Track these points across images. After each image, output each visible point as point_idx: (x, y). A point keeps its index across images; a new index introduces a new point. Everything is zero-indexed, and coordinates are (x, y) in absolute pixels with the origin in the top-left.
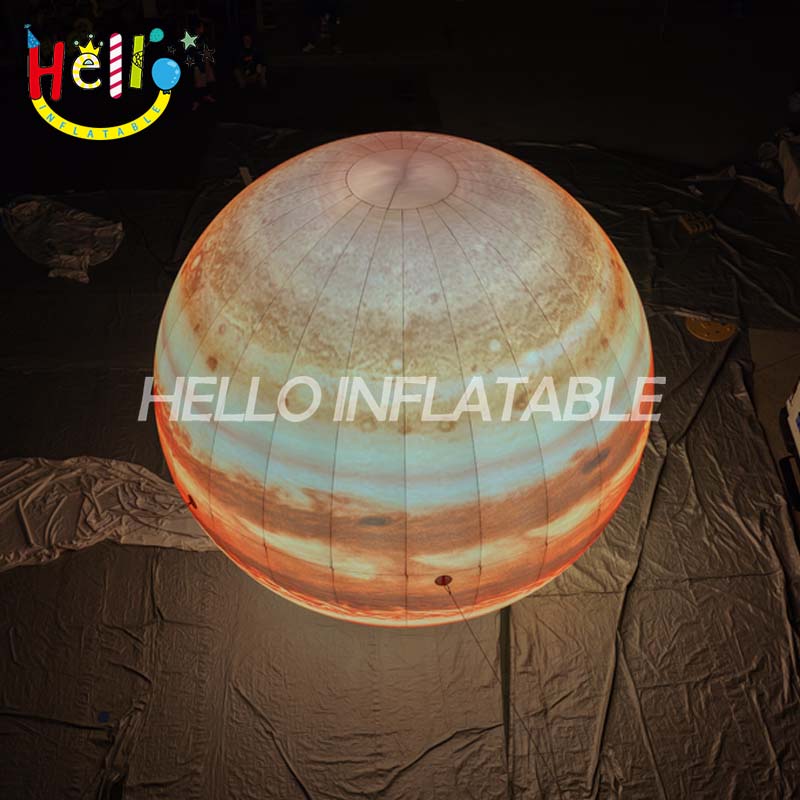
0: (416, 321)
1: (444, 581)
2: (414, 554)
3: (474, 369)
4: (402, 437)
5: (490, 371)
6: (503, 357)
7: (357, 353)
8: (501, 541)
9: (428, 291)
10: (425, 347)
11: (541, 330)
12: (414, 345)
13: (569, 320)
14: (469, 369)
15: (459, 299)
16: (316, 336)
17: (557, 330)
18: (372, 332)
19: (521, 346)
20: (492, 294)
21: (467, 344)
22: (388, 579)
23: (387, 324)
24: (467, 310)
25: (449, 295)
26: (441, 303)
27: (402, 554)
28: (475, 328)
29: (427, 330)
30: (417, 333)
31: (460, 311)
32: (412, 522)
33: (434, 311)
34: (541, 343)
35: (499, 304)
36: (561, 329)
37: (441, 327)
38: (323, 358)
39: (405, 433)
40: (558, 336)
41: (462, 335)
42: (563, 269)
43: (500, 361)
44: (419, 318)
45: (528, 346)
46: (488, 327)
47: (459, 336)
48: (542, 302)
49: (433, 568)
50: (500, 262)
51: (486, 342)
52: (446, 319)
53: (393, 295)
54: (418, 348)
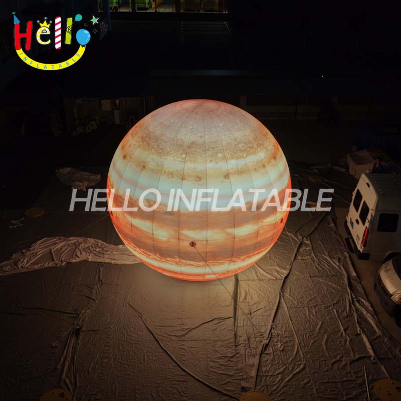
0: (193, 143)
1: (193, 244)
2: (182, 230)
3: (211, 161)
4: (181, 181)
5: (216, 163)
6: (222, 159)
7: (171, 151)
8: (216, 231)
9: (199, 135)
10: (195, 152)
11: (238, 154)
12: (191, 150)
13: (250, 154)
14: (209, 161)
15: (210, 139)
16: (159, 146)
17: (245, 156)
18: (177, 145)
19: (230, 157)
20: (222, 139)
21: (210, 153)
22: (172, 240)
23: (183, 143)
24: (212, 142)
25: (206, 137)
26: (203, 139)
27: (177, 229)
28: (213, 148)
29: (196, 146)
31: (209, 142)
32: (182, 215)
33: (200, 141)
34: (237, 158)
35: (224, 143)
36: (246, 156)
37: (201, 146)
38: (159, 153)
39: (183, 180)
40: (245, 158)
41: (209, 150)
42: (252, 138)
43: (221, 161)
44: (194, 142)
45: (233, 158)
46: (219, 149)
47: (207, 149)
48: (240, 146)
49: (189, 237)
50: (227, 130)
51: (217, 153)
52: (204, 144)
53: (187, 134)
54: (192, 152)
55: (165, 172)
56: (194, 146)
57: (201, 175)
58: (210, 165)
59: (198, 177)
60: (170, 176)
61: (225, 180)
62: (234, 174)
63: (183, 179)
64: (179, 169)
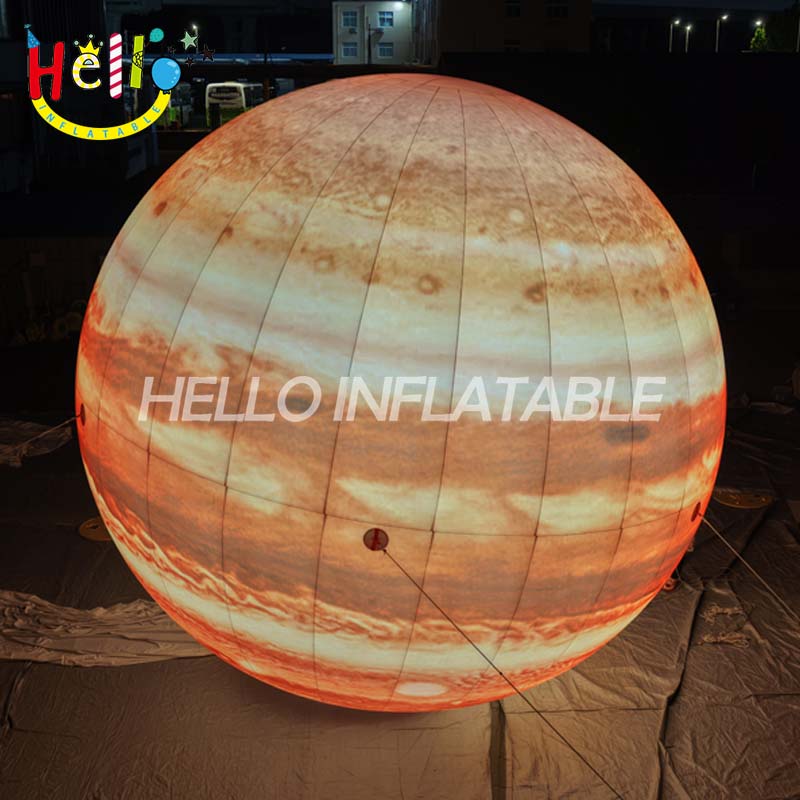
0: (421, 163)
1: (376, 539)
2: (344, 475)
3: (482, 231)
4: (365, 286)
5: (502, 240)
6: (523, 231)
7: (336, 182)
9: (446, 142)
10: (425, 191)
11: (582, 227)
12: (411, 185)
13: (621, 239)
14: (475, 229)
15: (484, 160)
16: (292, 163)
17: (603, 238)
18: (363, 164)
19: (551, 230)
20: (526, 169)
21: (480, 202)
23: (384, 160)
24: (490, 171)
25: (471, 152)
26: (458, 157)
27: (325, 469)
28: (496, 190)
29: (433, 175)
30: (419, 175)
31: (481, 169)
33: (448, 160)
34: (579, 239)
35: (533, 180)
36: (608, 240)
37: (452, 177)
38: (292, 185)
39: (369, 282)
40: (603, 245)
41: (476, 192)
42: (624, 195)
43: (518, 234)
44: (427, 162)
45: (560, 234)
46: (513, 195)
47: (472, 191)
48: (589, 203)
51: (506, 208)
52: (461, 171)
53: (401, 137)
54: (415, 190)
55: (303, 250)
56: (423, 172)
57: (440, 274)
58: (477, 243)
59: (428, 277)
60: (323, 264)
61: (528, 305)
62: (564, 289)
63: (371, 279)
64: (360, 243)
